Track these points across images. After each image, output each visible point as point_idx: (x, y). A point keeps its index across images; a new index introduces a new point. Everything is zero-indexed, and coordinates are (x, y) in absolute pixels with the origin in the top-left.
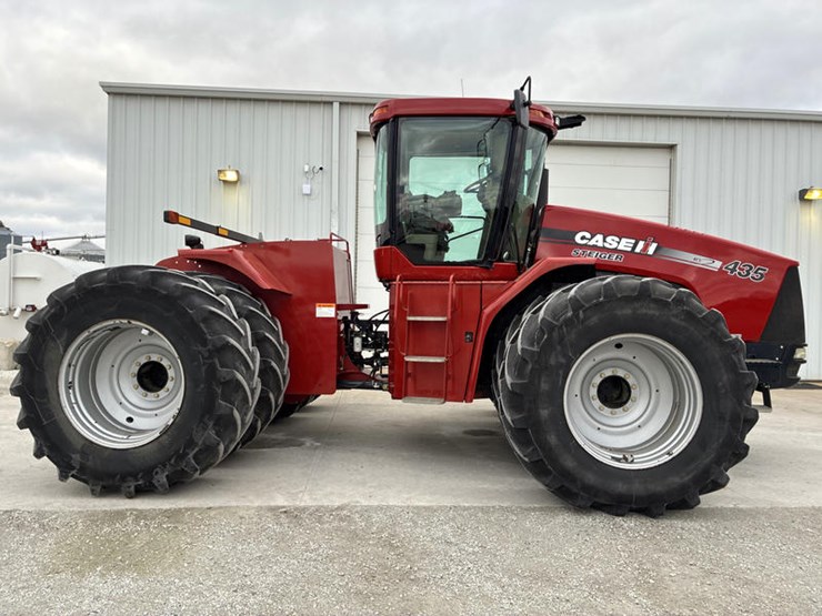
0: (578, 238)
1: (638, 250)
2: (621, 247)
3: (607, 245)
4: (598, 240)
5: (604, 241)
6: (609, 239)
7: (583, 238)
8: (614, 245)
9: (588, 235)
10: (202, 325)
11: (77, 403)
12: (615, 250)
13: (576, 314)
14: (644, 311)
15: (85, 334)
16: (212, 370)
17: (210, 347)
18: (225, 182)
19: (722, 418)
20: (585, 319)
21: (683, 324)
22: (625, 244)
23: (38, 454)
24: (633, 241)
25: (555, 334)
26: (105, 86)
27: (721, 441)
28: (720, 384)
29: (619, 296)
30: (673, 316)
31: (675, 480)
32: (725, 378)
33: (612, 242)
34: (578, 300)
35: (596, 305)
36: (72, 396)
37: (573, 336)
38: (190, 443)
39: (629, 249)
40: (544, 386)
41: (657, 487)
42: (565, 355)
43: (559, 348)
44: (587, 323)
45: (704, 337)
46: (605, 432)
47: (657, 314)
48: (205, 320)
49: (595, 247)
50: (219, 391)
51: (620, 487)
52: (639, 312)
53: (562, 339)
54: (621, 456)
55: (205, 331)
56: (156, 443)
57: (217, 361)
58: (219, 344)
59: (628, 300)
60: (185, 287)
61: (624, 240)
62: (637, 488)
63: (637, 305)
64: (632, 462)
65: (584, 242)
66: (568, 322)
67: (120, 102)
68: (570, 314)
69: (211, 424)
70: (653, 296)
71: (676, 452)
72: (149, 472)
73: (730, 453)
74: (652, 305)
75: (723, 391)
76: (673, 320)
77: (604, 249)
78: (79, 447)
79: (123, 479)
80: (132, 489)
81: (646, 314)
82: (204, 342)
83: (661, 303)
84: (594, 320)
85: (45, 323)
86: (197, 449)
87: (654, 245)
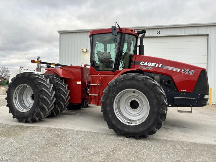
0: (141, 64)
1: (156, 66)
2: (152, 65)
3: (148, 65)
4: (146, 64)
5: (148, 64)
6: (149, 63)
7: (142, 63)
8: (150, 65)
9: (143, 62)
10: (37, 85)
11: (17, 102)
12: (150, 66)
13: (116, 83)
14: (133, 83)
15: (18, 87)
16: (39, 95)
17: (39, 90)
18: (84, 52)
19: (154, 113)
20: (118, 85)
21: (144, 86)
22: (153, 65)
23: (10, 112)
24: (155, 64)
25: (111, 89)
26: (59, 32)
27: (154, 119)
28: (154, 103)
29: (127, 79)
30: (141, 84)
31: (141, 129)
32: (155, 101)
33: (150, 64)
34: (117, 80)
35: (121, 81)
36: (16, 100)
37: (115, 89)
38: (35, 112)
39: (154, 66)
40: (108, 102)
41: (137, 131)
42: (113, 94)
43: (112, 92)
44: (119, 86)
45: (149, 90)
46: (131, 115)
47: (137, 83)
48: (38, 84)
49: (145, 66)
50: (40, 100)
51: (126, 130)
52: (132, 83)
53: (112, 90)
54: (129, 122)
55: (38, 87)
56: (29, 112)
57: (40, 93)
58: (40, 90)
59: (129, 80)
60: (35, 77)
61: (153, 63)
62: (131, 131)
63: (131, 81)
64: (131, 123)
65: (143, 64)
66: (114, 86)
67: (62, 35)
68: (115, 83)
69: (39, 108)
70: (136, 79)
71: (142, 122)
72: (27, 118)
73: (157, 123)
74: (135, 81)
75: (155, 105)
76: (141, 85)
77: (147, 66)
78: (16, 111)
79: (23, 119)
80: (24, 121)
81: (134, 84)
82: (38, 89)
83: (138, 81)
84: (120, 85)
85: (11, 84)
86: (36, 113)
87: (161, 65)
